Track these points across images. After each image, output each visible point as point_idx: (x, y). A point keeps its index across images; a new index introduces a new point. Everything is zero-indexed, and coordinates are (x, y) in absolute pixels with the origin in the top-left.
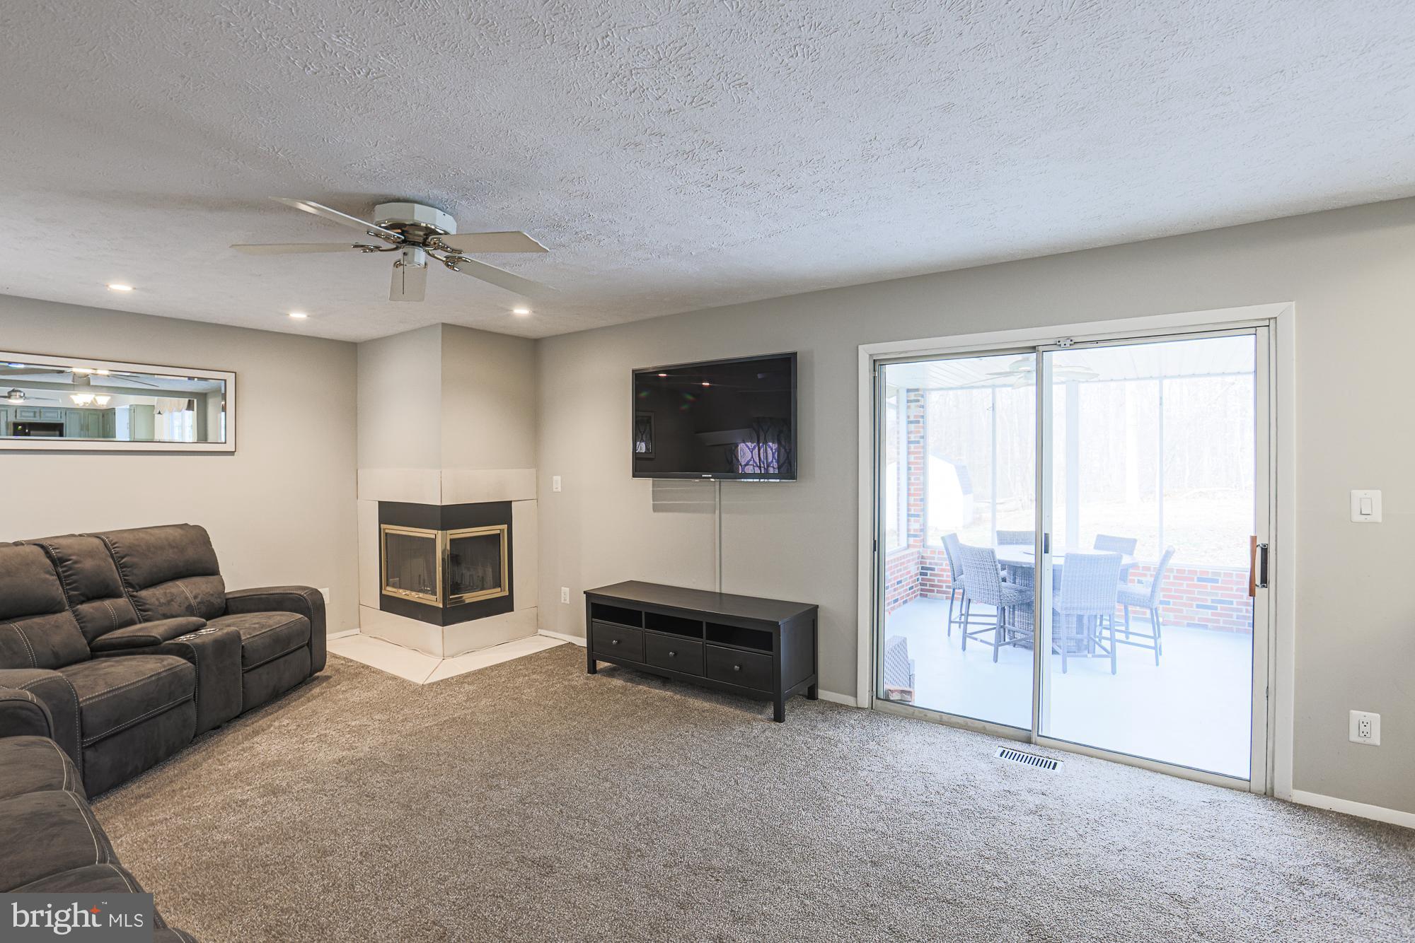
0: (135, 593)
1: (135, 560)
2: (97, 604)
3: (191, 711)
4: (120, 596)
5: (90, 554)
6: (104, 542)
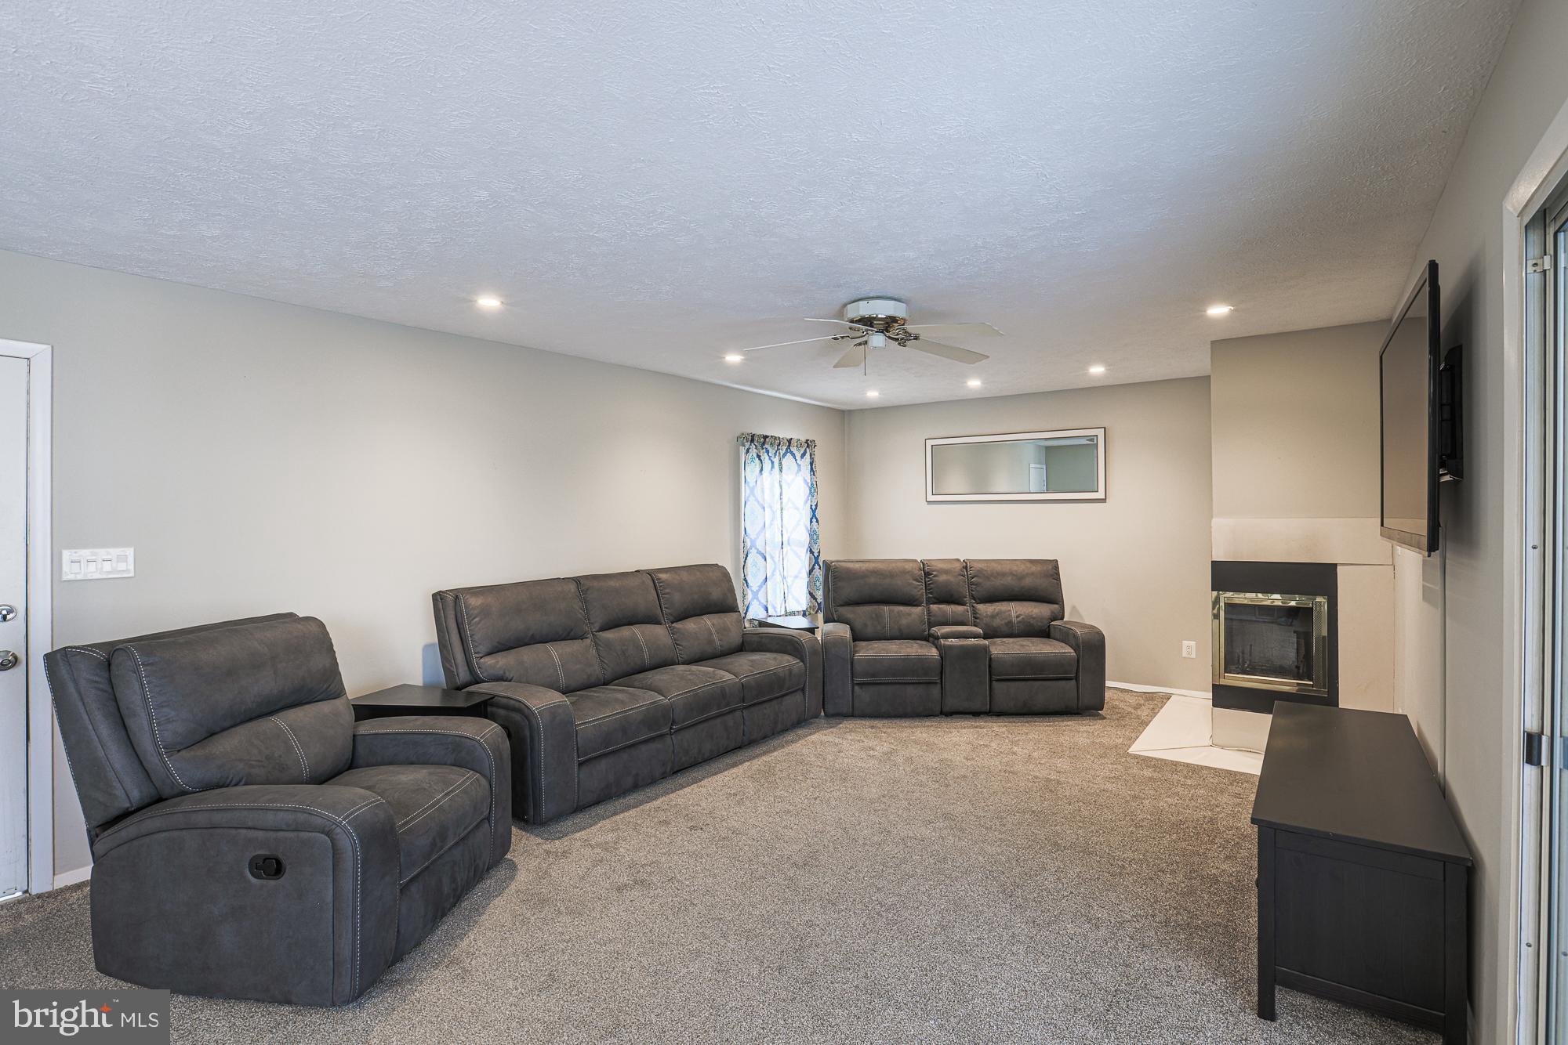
0: (975, 605)
1: (980, 580)
2: (943, 606)
3: (935, 691)
4: (963, 604)
5: (946, 572)
6: (966, 566)
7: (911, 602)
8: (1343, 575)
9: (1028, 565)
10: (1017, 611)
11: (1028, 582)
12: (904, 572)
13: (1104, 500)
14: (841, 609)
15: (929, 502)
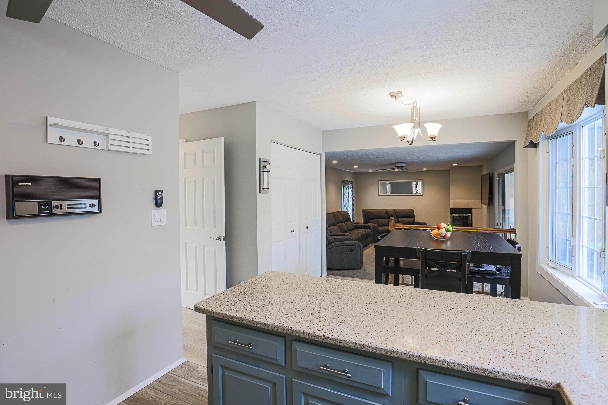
0: (397, 219)
1: (398, 213)
5: (391, 212)
6: (395, 210)
7: (384, 218)
8: (473, 210)
9: (408, 210)
10: (406, 219)
11: (408, 213)
12: (382, 212)
13: (422, 196)
14: (369, 220)
15: (379, 196)
